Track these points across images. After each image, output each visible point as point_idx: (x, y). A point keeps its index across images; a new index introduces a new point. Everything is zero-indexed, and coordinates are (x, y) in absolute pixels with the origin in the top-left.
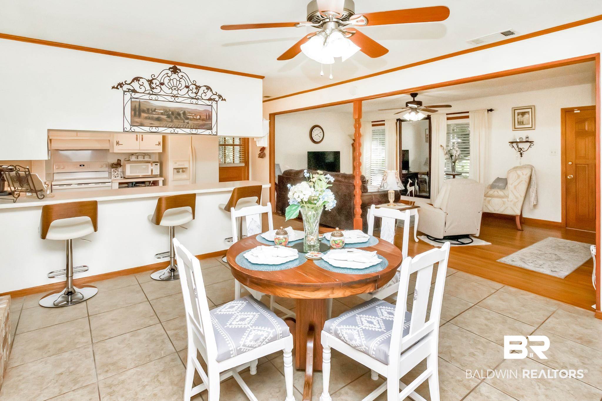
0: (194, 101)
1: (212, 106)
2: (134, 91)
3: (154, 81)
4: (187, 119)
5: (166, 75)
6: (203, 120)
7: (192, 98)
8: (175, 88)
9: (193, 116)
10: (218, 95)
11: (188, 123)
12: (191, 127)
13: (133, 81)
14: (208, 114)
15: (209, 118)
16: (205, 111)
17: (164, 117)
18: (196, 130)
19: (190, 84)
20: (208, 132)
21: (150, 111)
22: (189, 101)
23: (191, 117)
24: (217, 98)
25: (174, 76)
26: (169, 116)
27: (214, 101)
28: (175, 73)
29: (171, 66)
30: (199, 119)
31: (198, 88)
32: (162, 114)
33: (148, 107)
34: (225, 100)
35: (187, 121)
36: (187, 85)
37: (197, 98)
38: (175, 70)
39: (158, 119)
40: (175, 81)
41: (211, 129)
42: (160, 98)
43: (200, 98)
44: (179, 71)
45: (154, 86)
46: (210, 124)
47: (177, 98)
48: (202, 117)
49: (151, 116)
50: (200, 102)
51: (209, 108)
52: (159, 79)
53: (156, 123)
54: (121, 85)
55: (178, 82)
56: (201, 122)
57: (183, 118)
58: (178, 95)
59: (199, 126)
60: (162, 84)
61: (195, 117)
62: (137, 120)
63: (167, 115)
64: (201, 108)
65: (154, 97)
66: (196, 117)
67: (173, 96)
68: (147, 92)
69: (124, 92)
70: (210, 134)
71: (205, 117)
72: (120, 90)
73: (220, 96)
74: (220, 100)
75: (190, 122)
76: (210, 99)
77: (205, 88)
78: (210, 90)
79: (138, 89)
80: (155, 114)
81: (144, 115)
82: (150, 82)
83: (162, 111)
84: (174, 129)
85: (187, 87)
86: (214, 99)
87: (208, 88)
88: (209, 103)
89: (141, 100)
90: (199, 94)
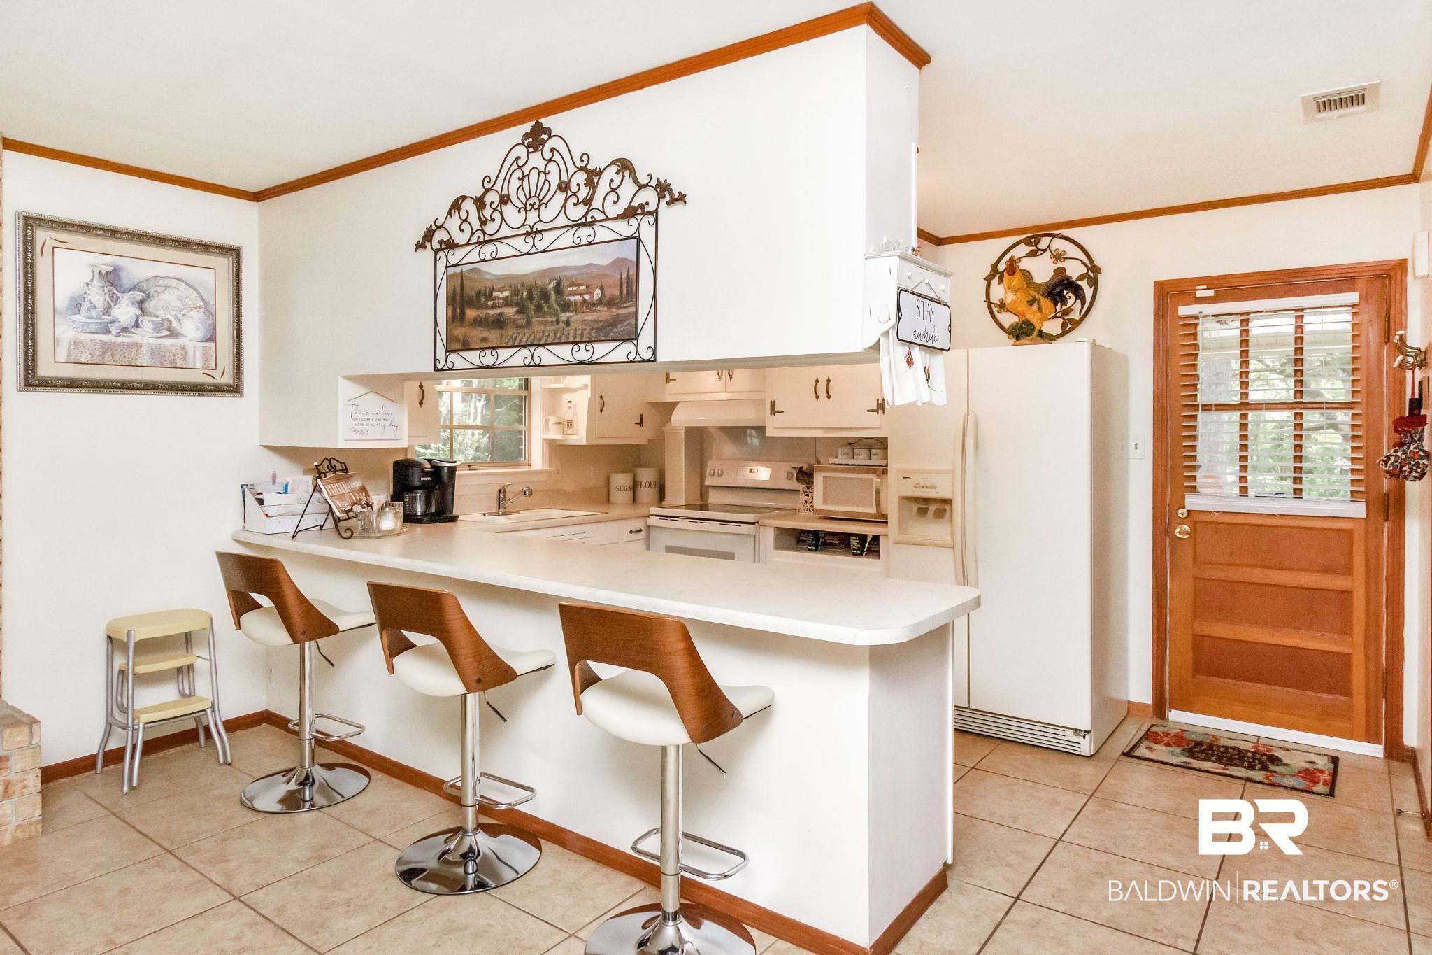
0: (584, 233)
1: (639, 238)
2: (450, 245)
3: (488, 199)
4: (566, 306)
5: (515, 166)
6: (611, 303)
7: (578, 225)
8: (531, 201)
9: (581, 295)
10: (654, 183)
11: (567, 323)
12: (575, 337)
13: (449, 214)
14: (624, 276)
15: (630, 291)
16: (619, 263)
17: (510, 311)
18: (589, 347)
19: (572, 169)
20: (623, 351)
21: (482, 297)
22: (567, 239)
23: (578, 298)
24: (649, 197)
25: (536, 160)
26: (522, 310)
27: (644, 213)
28: (536, 150)
29: (527, 127)
30: (600, 302)
31: (593, 176)
32: (507, 302)
33: (478, 287)
34: (682, 198)
35: (564, 316)
36: (564, 178)
37: (589, 219)
38: (536, 139)
39: (499, 323)
40: (534, 174)
41: (633, 337)
42: (503, 250)
43: (599, 216)
44: (545, 137)
45: (487, 213)
46: (626, 316)
47: (539, 237)
48: (608, 292)
49: (484, 312)
50: (602, 233)
51: (627, 251)
52: (498, 187)
53: (494, 336)
54: (429, 235)
55: (542, 175)
56: (603, 314)
57: (556, 306)
58: (540, 227)
59: (599, 330)
60: (505, 200)
61: (587, 297)
62: (458, 332)
63: (517, 304)
64: (601, 258)
65: (488, 250)
66: (591, 294)
67: (527, 234)
68: (474, 239)
69: (436, 252)
70: (631, 357)
71: (616, 292)
72: (428, 254)
73: (663, 189)
74: (663, 203)
75: (574, 318)
76: (630, 213)
77: (614, 168)
78: (627, 174)
79: (460, 238)
80: (492, 307)
81: (471, 313)
82: (480, 202)
83: (506, 293)
84: (532, 349)
85: (564, 187)
86: (642, 206)
87: (625, 166)
88: (624, 228)
89: (466, 268)
90: (597, 203)
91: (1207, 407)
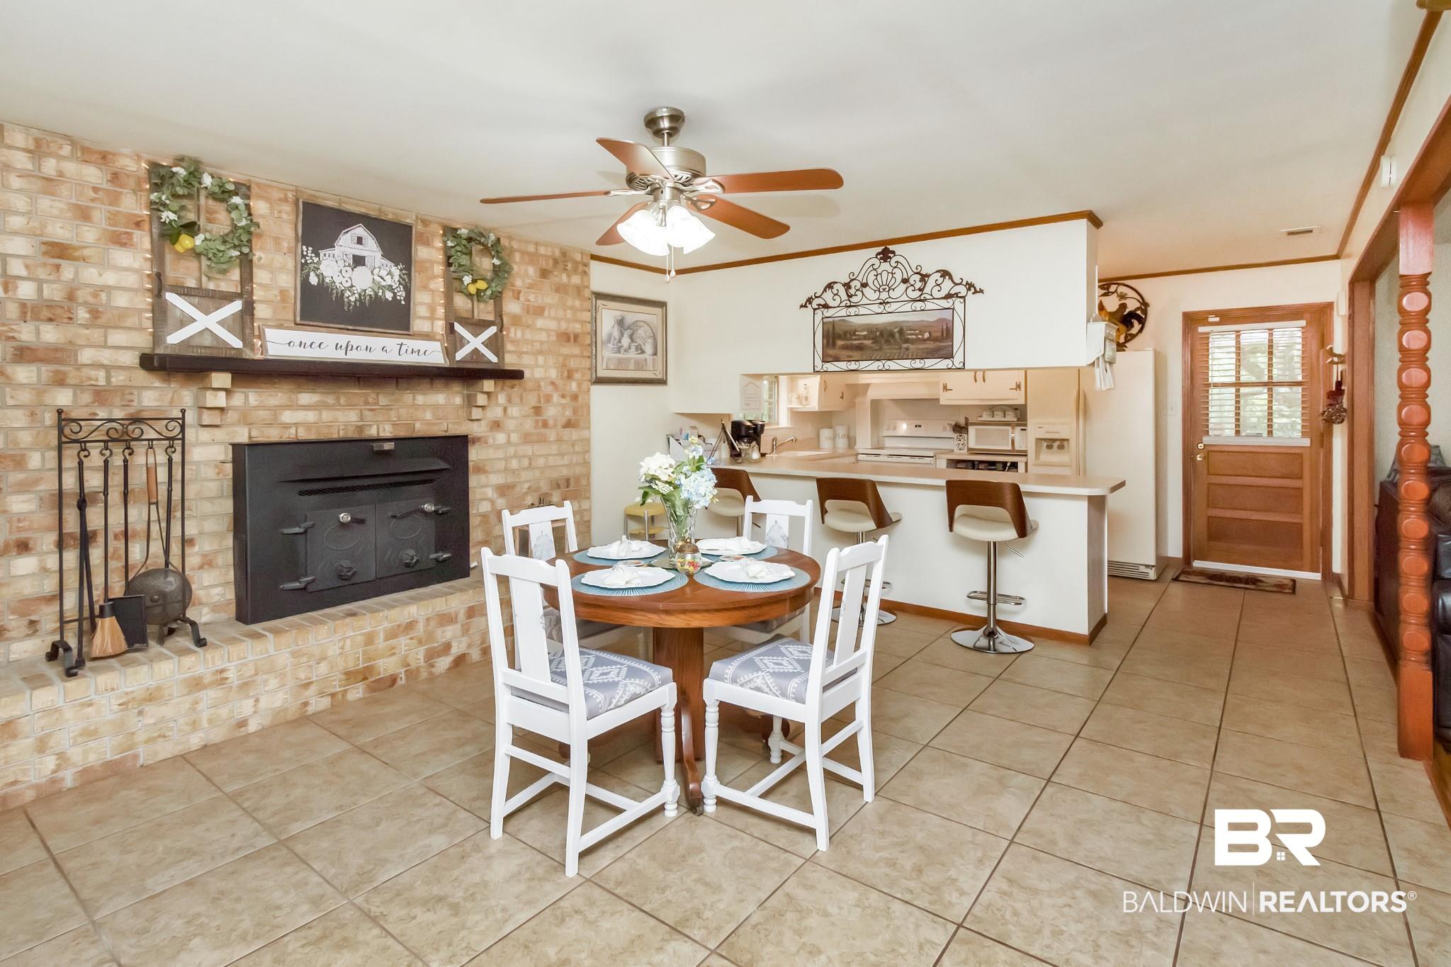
0: (918, 305)
1: (953, 309)
2: (826, 306)
3: (853, 284)
4: (907, 341)
5: (871, 268)
6: (936, 340)
7: (914, 300)
8: (884, 287)
9: (916, 335)
10: (964, 283)
11: (907, 349)
12: (912, 355)
13: (825, 290)
14: (945, 327)
15: (948, 334)
16: (941, 320)
17: (868, 342)
18: (922, 361)
19: (910, 273)
20: (945, 363)
21: (850, 333)
22: (908, 307)
23: (914, 337)
24: (962, 290)
25: (885, 266)
26: (875, 340)
27: (957, 297)
28: (885, 261)
29: (880, 249)
30: (928, 339)
31: (924, 278)
32: (865, 337)
33: (845, 328)
34: (981, 291)
35: (905, 346)
36: (905, 276)
37: (922, 298)
38: (885, 255)
39: (860, 348)
40: (885, 274)
41: (950, 356)
42: (862, 311)
43: (928, 297)
44: (892, 255)
45: (852, 291)
46: (948, 346)
47: (888, 305)
48: (935, 335)
49: (849, 342)
50: (929, 305)
51: (947, 315)
52: (860, 278)
53: (856, 354)
54: (810, 300)
55: (890, 275)
56: (931, 345)
57: (899, 341)
58: (889, 300)
59: (927, 353)
60: (864, 285)
61: (920, 336)
62: (831, 352)
63: (873, 339)
64: (931, 318)
65: (852, 310)
66: (923, 335)
67: (881, 303)
68: (843, 304)
69: (815, 309)
70: (949, 367)
71: (939, 334)
72: (809, 310)
73: (970, 286)
74: (970, 293)
75: (911, 347)
76: (949, 296)
77: (939, 274)
78: (947, 277)
79: (831, 303)
80: (855, 340)
81: (840, 343)
82: (847, 286)
83: (865, 333)
84: (884, 361)
85: (905, 281)
86: (956, 294)
87: (945, 274)
88: (945, 304)
89: (835, 319)
90: (927, 290)
91: (1216, 385)
